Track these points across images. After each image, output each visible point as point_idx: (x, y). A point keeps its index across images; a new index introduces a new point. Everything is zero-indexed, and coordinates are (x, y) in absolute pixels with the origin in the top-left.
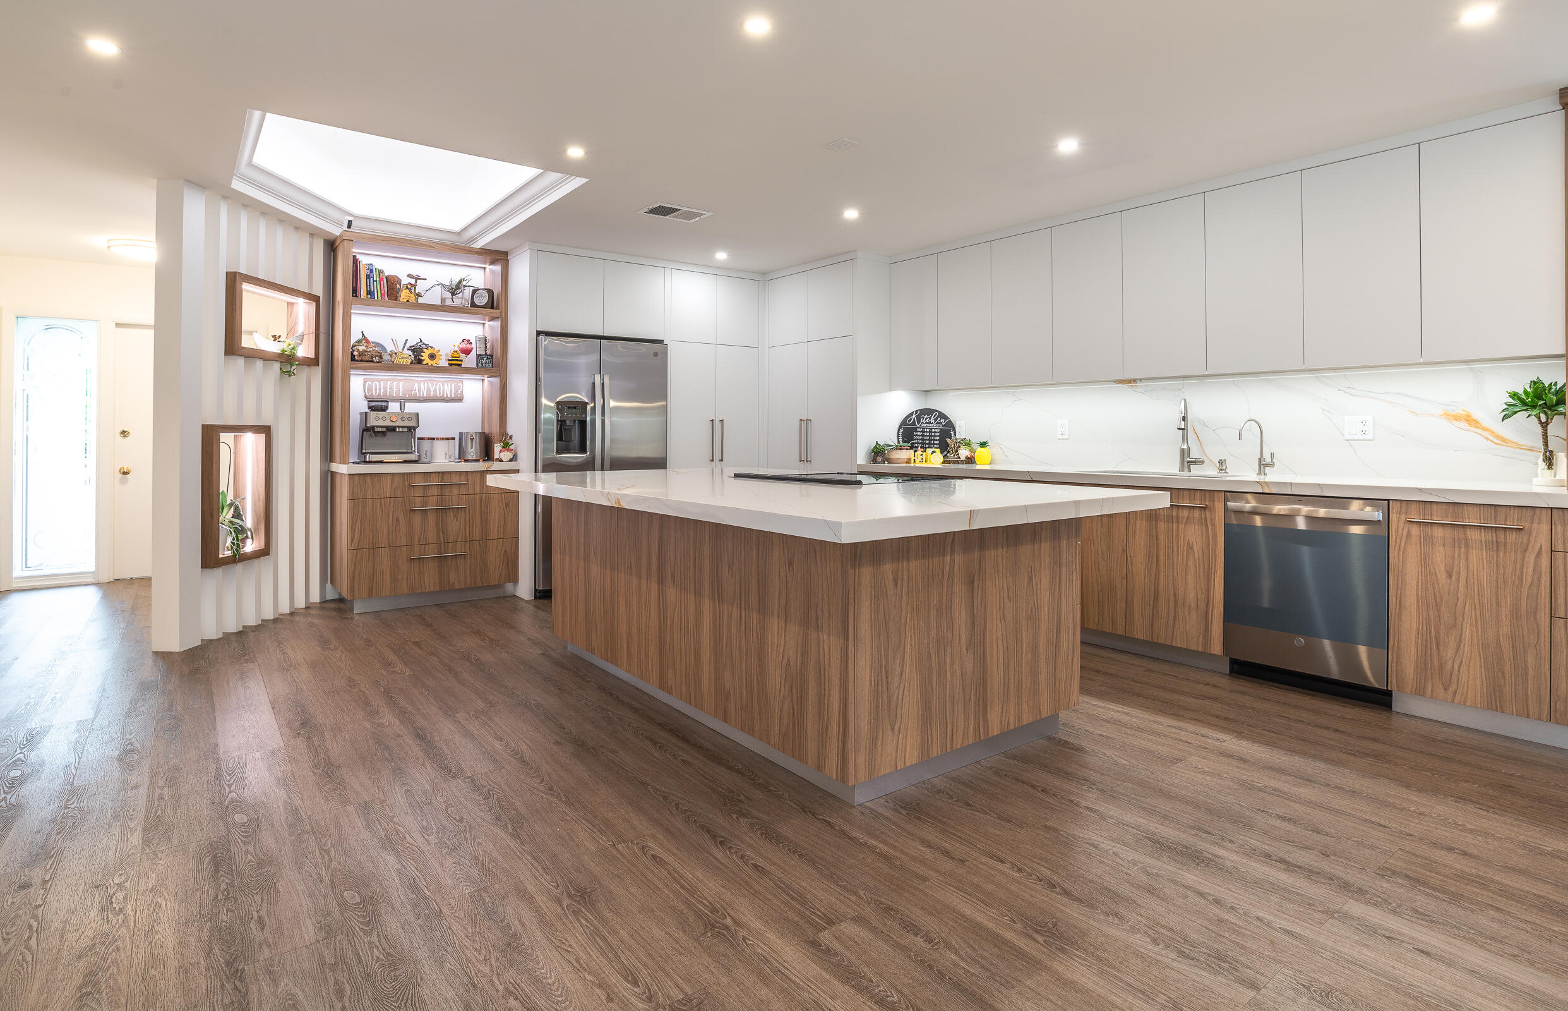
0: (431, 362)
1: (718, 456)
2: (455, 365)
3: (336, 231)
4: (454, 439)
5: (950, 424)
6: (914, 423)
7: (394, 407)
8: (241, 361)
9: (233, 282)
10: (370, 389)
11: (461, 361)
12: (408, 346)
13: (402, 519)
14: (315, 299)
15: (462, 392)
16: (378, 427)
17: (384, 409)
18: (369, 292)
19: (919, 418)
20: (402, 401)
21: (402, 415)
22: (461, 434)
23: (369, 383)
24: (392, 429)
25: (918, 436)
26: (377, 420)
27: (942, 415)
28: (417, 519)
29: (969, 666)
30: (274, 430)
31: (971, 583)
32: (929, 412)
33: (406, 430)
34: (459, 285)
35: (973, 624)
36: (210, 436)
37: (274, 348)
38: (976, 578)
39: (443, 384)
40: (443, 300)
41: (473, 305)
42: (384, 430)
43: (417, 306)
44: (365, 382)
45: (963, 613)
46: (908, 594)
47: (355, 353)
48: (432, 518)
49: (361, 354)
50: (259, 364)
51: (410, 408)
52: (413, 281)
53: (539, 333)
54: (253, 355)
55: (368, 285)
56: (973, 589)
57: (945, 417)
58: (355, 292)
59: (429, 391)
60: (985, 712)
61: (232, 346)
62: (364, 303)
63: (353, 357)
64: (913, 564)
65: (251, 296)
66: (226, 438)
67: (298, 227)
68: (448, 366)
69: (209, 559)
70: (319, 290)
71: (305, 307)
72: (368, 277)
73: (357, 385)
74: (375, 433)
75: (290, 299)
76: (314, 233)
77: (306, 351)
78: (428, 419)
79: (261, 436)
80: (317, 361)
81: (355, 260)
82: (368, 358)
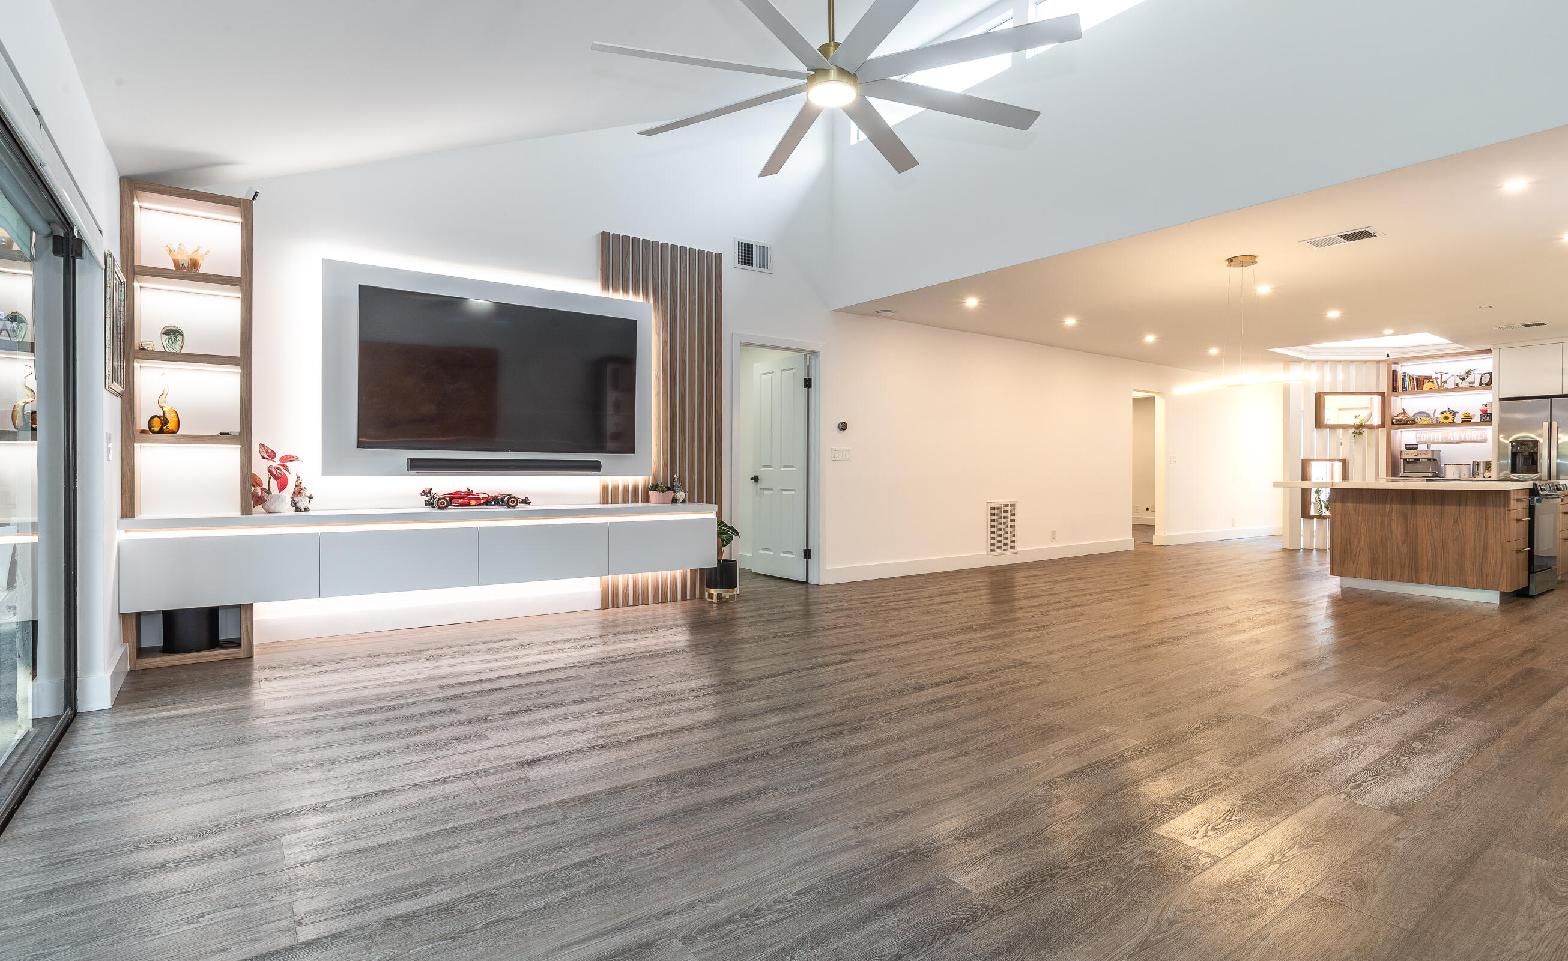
0: (1445, 421)
2: (1467, 421)
3: (1386, 356)
4: (1470, 465)
7: (1422, 448)
8: (1326, 430)
10: (1417, 438)
11: (1471, 418)
14: (1383, 394)
15: (1486, 436)
16: (1409, 458)
17: (1416, 449)
18: (1403, 388)
20: (1430, 444)
21: (1429, 451)
22: (1473, 462)
23: (1419, 434)
24: (1417, 460)
26: (1415, 455)
29: (1404, 549)
30: (1349, 460)
31: (1405, 517)
33: (1426, 460)
34: (1468, 373)
35: (1407, 534)
36: (1306, 463)
37: (1351, 422)
38: (1409, 516)
39: (1471, 433)
40: (1457, 384)
41: (1481, 384)
42: (1413, 460)
43: (1442, 388)
44: (1417, 434)
45: (1400, 529)
46: (1362, 515)
47: (1394, 421)
49: (1397, 421)
50: (1339, 430)
51: (1434, 447)
52: (1440, 376)
53: (1501, 399)
54: (1335, 427)
55: (1406, 384)
56: (1407, 520)
58: (1395, 389)
59: (1460, 437)
60: (1417, 571)
61: (1319, 423)
62: (1401, 394)
63: (1393, 423)
64: (1365, 505)
66: (1316, 462)
67: (1365, 362)
68: (1462, 422)
69: (1305, 514)
70: (1384, 387)
71: (1377, 399)
72: (1403, 380)
73: (1406, 437)
74: (1409, 462)
75: (1369, 397)
76: (1378, 362)
77: (1376, 420)
78: (1448, 454)
79: (1341, 463)
80: (1383, 425)
81: (1395, 373)
82: (1406, 422)
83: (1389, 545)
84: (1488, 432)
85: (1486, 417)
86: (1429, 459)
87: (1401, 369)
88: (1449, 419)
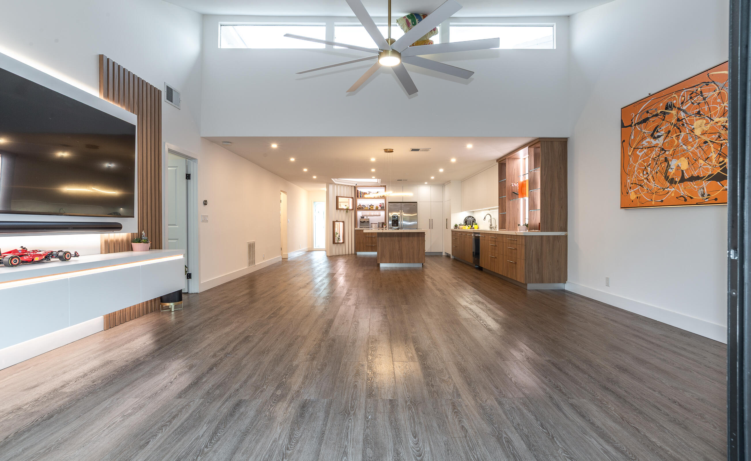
0: (372, 209)
1: (431, 227)
2: (377, 209)
3: (355, 185)
4: (378, 224)
5: (475, 219)
6: (467, 219)
7: (365, 217)
8: (339, 211)
9: (337, 197)
10: (363, 214)
12: (369, 206)
13: (365, 239)
14: (352, 198)
15: (380, 214)
17: (363, 218)
18: (360, 196)
19: (468, 218)
20: (367, 216)
21: (367, 219)
24: (365, 222)
25: (468, 223)
26: (363, 220)
27: (473, 217)
28: (367, 238)
29: (399, 252)
30: (345, 222)
32: (470, 217)
35: (400, 247)
36: (334, 223)
37: (345, 208)
39: (377, 213)
48: (370, 238)
49: (359, 208)
50: (342, 211)
51: (368, 217)
53: (389, 202)
54: (341, 209)
55: (360, 195)
56: (399, 241)
57: (474, 218)
58: (358, 197)
59: (374, 214)
60: (402, 259)
61: (337, 208)
63: (358, 209)
65: (340, 199)
66: (336, 223)
67: (348, 186)
68: (376, 209)
69: (334, 242)
70: (353, 196)
71: (351, 200)
72: (360, 193)
73: (360, 214)
74: (362, 223)
75: (348, 198)
76: (352, 186)
77: (351, 208)
78: (372, 219)
79: (343, 223)
80: (353, 209)
81: (358, 191)
82: (361, 208)
83: (395, 251)
84: (382, 213)
85: (383, 208)
86: (368, 221)
87: (360, 190)
88: (371, 208)
